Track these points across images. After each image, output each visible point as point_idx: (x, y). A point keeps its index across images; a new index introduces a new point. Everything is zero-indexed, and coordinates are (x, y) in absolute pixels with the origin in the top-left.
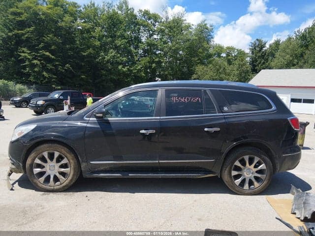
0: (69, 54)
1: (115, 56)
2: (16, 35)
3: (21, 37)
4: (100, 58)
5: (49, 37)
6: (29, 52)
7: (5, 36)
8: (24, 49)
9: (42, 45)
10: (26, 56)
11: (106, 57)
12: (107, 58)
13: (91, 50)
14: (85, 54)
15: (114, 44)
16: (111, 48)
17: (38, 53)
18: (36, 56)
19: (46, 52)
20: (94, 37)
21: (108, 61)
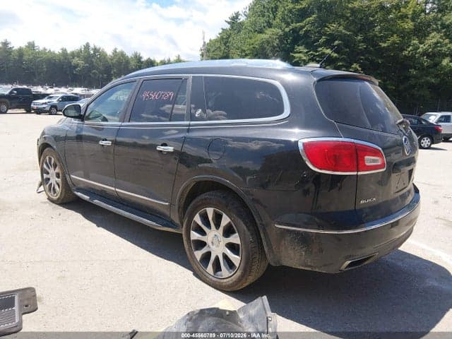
0: (360, 48)
1: (438, 43)
2: (294, 30)
3: (299, 32)
4: (411, 48)
5: (333, 27)
6: (306, 51)
7: (281, 33)
8: (300, 47)
9: (323, 39)
10: (300, 58)
11: (421, 46)
12: (422, 48)
13: (395, 38)
14: (386, 45)
15: (439, 23)
16: (434, 30)
17: (317, 51)
18: (314, 56)
19: (327, 49)
20: (406, 16)
21: (425, 53)
